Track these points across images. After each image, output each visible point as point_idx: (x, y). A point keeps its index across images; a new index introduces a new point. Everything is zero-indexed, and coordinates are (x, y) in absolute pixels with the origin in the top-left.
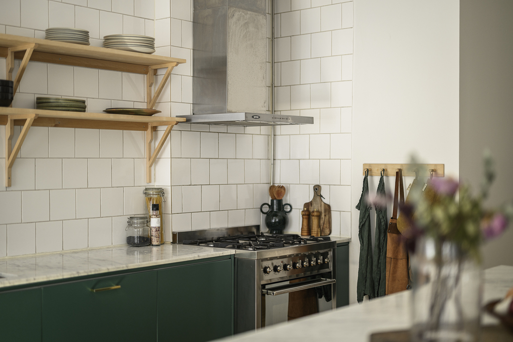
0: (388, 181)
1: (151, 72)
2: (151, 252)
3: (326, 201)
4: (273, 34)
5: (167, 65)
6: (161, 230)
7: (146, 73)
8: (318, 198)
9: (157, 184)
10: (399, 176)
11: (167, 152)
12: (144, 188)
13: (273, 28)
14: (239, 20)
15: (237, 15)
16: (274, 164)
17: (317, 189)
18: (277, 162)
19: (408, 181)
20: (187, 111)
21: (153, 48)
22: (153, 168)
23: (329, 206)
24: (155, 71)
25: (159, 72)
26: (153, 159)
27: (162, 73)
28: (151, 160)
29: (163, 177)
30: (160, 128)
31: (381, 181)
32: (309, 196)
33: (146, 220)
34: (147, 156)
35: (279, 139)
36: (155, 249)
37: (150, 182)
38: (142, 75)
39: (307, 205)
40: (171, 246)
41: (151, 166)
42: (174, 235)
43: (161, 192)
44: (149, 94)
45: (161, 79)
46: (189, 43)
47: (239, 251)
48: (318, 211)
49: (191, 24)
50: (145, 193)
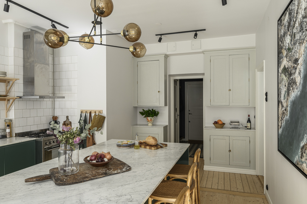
0: (87, 115)
1: (7, 82)
2: (6, 140)
3: (70, 121)
4: (54, 71)
5: (12, 80)
6: (11, 133)
7: (5, 82)
8: (68, 120)
9: (10, 118)
10: (90, 113)
11: (13, 108)
12: (4, 119)
13: (54, 69)
14: (39, 67)
15: (38, 65)
16: (54, 110)
17: (67, 117)
18: (55, 109)
19: (93, 115)
20: (21, 94)
21: (6, 75)
22: (8, 113)
23: (71, 122)
24: (9, 82)
25: (10, 82)
26: (8, 110)
27: (11, 82)
28: (7, 110)
29: (12, 115)
30: (10, 100)
31: (85, 114)
32: (65, 119)
33: (5, 130)
34: (5, 109)
35: (56, 102)
36: (8, 139)
37: (7, 117)
38: (4, 83)
39: (64, 122)
40: (15, 138)
41: (7, 112)
42: (16, 134)
43: (11, 120)
44: (6, 89)
45: (11, 84)
46: (22, 73)
47: (37, 138)
48: (67, 124)
49: (23, 67)
50: (5, 121)
